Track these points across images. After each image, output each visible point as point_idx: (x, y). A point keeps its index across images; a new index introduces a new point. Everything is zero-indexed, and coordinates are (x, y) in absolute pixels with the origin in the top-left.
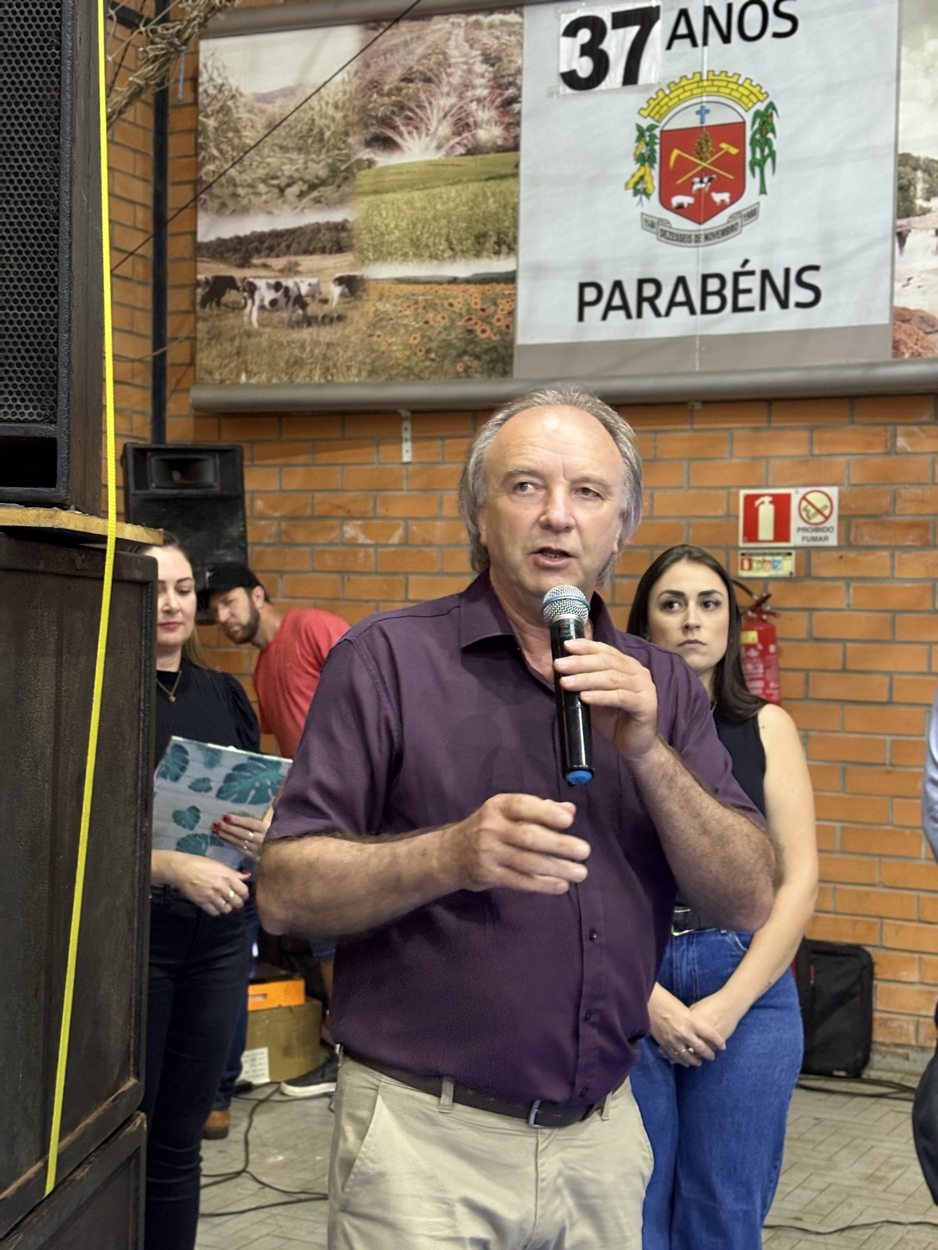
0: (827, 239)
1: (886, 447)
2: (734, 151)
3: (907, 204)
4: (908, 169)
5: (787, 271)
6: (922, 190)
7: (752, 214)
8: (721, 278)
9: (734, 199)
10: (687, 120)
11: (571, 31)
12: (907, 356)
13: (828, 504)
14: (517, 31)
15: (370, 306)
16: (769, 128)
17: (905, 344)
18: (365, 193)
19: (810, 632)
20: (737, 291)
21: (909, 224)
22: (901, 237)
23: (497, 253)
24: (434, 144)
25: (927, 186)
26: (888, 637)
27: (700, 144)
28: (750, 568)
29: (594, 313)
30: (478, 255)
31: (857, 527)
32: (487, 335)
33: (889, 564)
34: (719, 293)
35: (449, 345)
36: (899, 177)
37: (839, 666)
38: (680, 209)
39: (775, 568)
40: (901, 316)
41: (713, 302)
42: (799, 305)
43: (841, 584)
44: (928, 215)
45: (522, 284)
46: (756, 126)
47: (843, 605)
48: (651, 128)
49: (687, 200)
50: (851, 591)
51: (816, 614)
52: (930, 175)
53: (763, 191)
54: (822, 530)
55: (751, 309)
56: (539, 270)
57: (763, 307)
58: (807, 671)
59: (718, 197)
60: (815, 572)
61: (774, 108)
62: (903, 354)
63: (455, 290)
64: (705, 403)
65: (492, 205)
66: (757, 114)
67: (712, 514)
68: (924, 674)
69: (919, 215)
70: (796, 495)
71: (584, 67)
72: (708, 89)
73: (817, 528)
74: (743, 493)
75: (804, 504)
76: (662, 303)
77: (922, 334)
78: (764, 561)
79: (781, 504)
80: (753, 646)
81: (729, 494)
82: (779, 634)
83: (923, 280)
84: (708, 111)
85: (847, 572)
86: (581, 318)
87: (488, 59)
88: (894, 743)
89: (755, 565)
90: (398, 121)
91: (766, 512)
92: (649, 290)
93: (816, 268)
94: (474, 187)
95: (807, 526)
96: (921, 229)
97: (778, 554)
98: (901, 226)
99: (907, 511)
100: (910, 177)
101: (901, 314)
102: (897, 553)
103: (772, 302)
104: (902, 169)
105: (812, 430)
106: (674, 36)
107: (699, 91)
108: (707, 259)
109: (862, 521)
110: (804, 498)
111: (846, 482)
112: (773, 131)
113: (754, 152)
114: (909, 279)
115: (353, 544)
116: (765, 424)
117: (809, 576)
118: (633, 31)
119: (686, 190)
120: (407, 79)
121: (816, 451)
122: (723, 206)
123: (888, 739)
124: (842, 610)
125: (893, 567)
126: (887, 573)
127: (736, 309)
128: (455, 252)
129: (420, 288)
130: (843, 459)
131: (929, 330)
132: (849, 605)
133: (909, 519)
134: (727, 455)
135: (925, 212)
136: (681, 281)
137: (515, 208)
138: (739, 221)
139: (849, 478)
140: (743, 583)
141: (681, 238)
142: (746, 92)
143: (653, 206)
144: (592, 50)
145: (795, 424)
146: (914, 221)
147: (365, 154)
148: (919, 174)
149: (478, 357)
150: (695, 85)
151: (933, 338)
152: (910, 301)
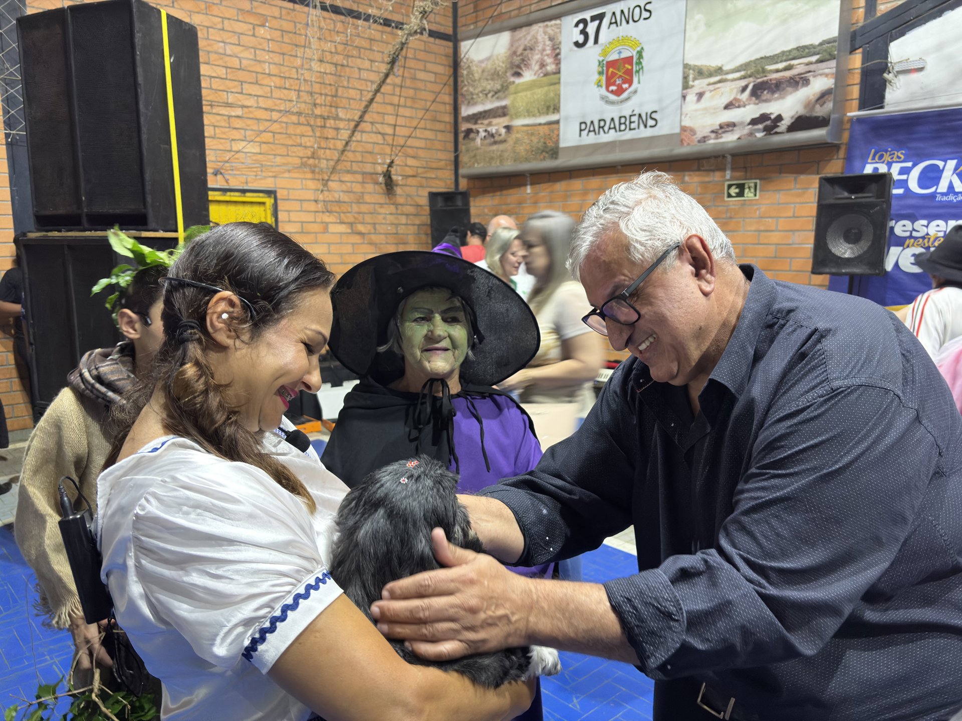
0: (660, 100)
2: (629, 67)
3: (686, 84)
4: (687, 70)
5: (647, 114)
6: (692, 78)
7: (635, 92)
8: (625, 117)
9: (630, 86)
10: (614, 57)
11: (577, 25)
12: (685, 144)
14: (559, 27)
15: (514, 136)
16: (641, 57)
17: (684, 140)
18: (512, 94)
20: (631, 122)
21: (687, 92)
22: (684, 97)
23: (554, 113)
24: (533, 73)
25: (694, 76)
27: (619, 65)
29: (584, 133)
30: (547, 114)
32: (550, 144)
34: (625, 123)
35: (538, 149)
36: (684, 73)
38: (612, 92)
40: (684, 129)
41: (623, 127)
42: (651, 127)
44: (694, 88)
45: (562, 124)
46: (637, 57)
48: (603, 60)
49: (614, 88)
52: (695, 71)
55: (634, 129)
56: (567, 118)
57: (639, 128)
59: (624, 86)
61: (643, 49)
62: (683, 144)
63: (540, 128)
65: (552, 94)
66: (638, 52)
69: (691, 88)
71: (581, 39)
72: (621, 43)
76: (606, 128)
77: (690, 136)
83: (691, 114)
84: (621, 52)
86: (580, 135)
87: (551, 39)
90: (522, 66)
92: (602, 124)
93: (656, 112)
94: (546, 88)
96: (691, 94)
98: (684, 93)
100: (688, 73)
103: (642, 126)
104: (685, 70)
106: (611, 23)
107: (618, 44)
108: (621, 110)
112: (643, 58)
113: (636, 67)
114: (687, 114)
118: (597, 22)
119: (614, 84)
120: (525, 50)
122: (626, 89)
127: (630, 129)
128: (540, 113)
129: (529, 128)
131: (693, 134)
135: (693, 86)
136: (612, 119)
137: (559, 96)
138: (631, 94)
141: (612, 103)
142: (634, 44)
143: (603, 91)
144: (584, 32)
146: (689, 90)
147: (512, 79)
148: (691, 71)
149: (547, 152)
150: (617, 42)
151: (694, 137)
152: (687, 123)
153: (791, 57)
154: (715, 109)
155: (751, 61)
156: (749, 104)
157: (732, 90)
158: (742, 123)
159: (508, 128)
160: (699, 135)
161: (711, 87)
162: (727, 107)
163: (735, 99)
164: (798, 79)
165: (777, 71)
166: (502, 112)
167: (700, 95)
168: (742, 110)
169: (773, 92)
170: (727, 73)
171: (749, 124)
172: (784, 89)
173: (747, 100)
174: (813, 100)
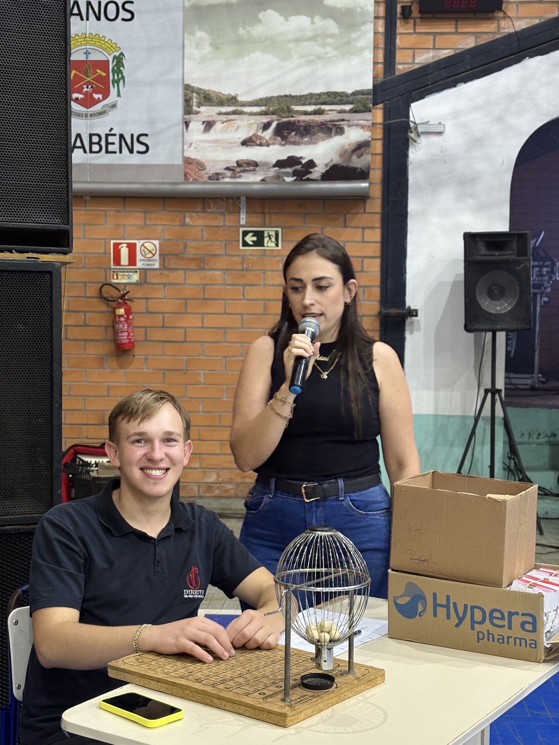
0: (151, 122)
1: (181, 222)
2: (104, 74)
3: (189, 108)
4: (189, 92)
5: (132, 136)
6: (196, 102)
7: (114, 106)
8: (99, 136)
10: (79, 56)
12: (191, 180)
13: (154, 248)
16: (121, 65)
17: (190, 174)
19: (147, 309)
20: (107, 143)
21: (190, 118)
22: (187, 124)
25: (198, 101)
26: (184, 311)
27: (86, 69)
28: (117, 278)
31: (168, 260)
33: (183, 277)
34: (99, 143)
36: (185, 95)
37: (161, 325)
38: (77, 101)
39: (129, 278)
40: (188, 161)
41: (96, 148)
42: (138, 152)
43: (161, 286)
44: (199, 115)
46: (115, 63)
47: (163, 297)
49: (80, 96)
50: (166, 289)
51: (150, 300)
52: (199, 96)
53: (119, 95)
54: (152, 261)
55: (115, 152)
57: (121, 152)
58: (146, 328)
59: (96, 96)
60: (148, 281)
61: (123, 55)
62: (189, 179)
64: (91, 197)
66: (115, 57)
67: (97, 252)
68: (200, 328)
69: (195, 114)
70: (139, 244)
72: (89, 42)
73: (149, 259)
74: (112, 242)
75: (143, 248)
77: (197, 170)
78: (124, 275)
79: (132, 248)
80: (123, 316)
81: (105, 242)
82: (133, 310)
83: (197, 145)
84: (90, 53)
85: (164, 281)
88: (187, 360)
89: (119, 277)
91: (124, 252)
93: (146, 135)
95: (144, 258)
96: (196, 121)
97: (131, 272)
98: (186, 119)
99: (191, 253)
100: (190, 96)
101: (187, 160)
102: (187, 272)
103: (125, 150)
104: (186, 92)
105: (145, 213)
106: (71, 13)
107: (85, 42)
108: (91, 126)
109: (170, 257)
110: (143, 245)
111: (162, 238)
112: (123, 66)
113: (114, 76)
114: (191, 144)
116: (123, 209)
117: (146, 282)
119: (80, 91)
121: (148, 223)
123: (184, 358)
124: (162, 299)
125: (185, 278)
126: (183, 282)
127: (107, 152)
130: (161, 227)
131: (201, 168)
132: (165, 296)
133: (192, 256)
134: (104, 223)
135: (197, 113)
136: (79, 136)
138: (107, 109)
139: (163, 236)
140: (114, 285)
141: (78, 115)
142: (109, 46)
145: (137, 209)
146: (192, 116)
150: (83, 40)
151: (203, 172)
152: (192, 154)
153: (320, 101)
154: (230, 143)
155: (273, 97)
156: (274, 144)
157: (250, 125)
158: (265, 164)
160: (211, 170)
161: (224, 118)
162: (245, 143)
163: (255, 135)
164: (331, 126)
165: (306, 113)
167: (209, 125)
168: (265, 148)
169: (302, 136)
170: (244, 104)
171: (274, 166)
172: (315, 134)
173: (270, 139)
174: (349, 150)
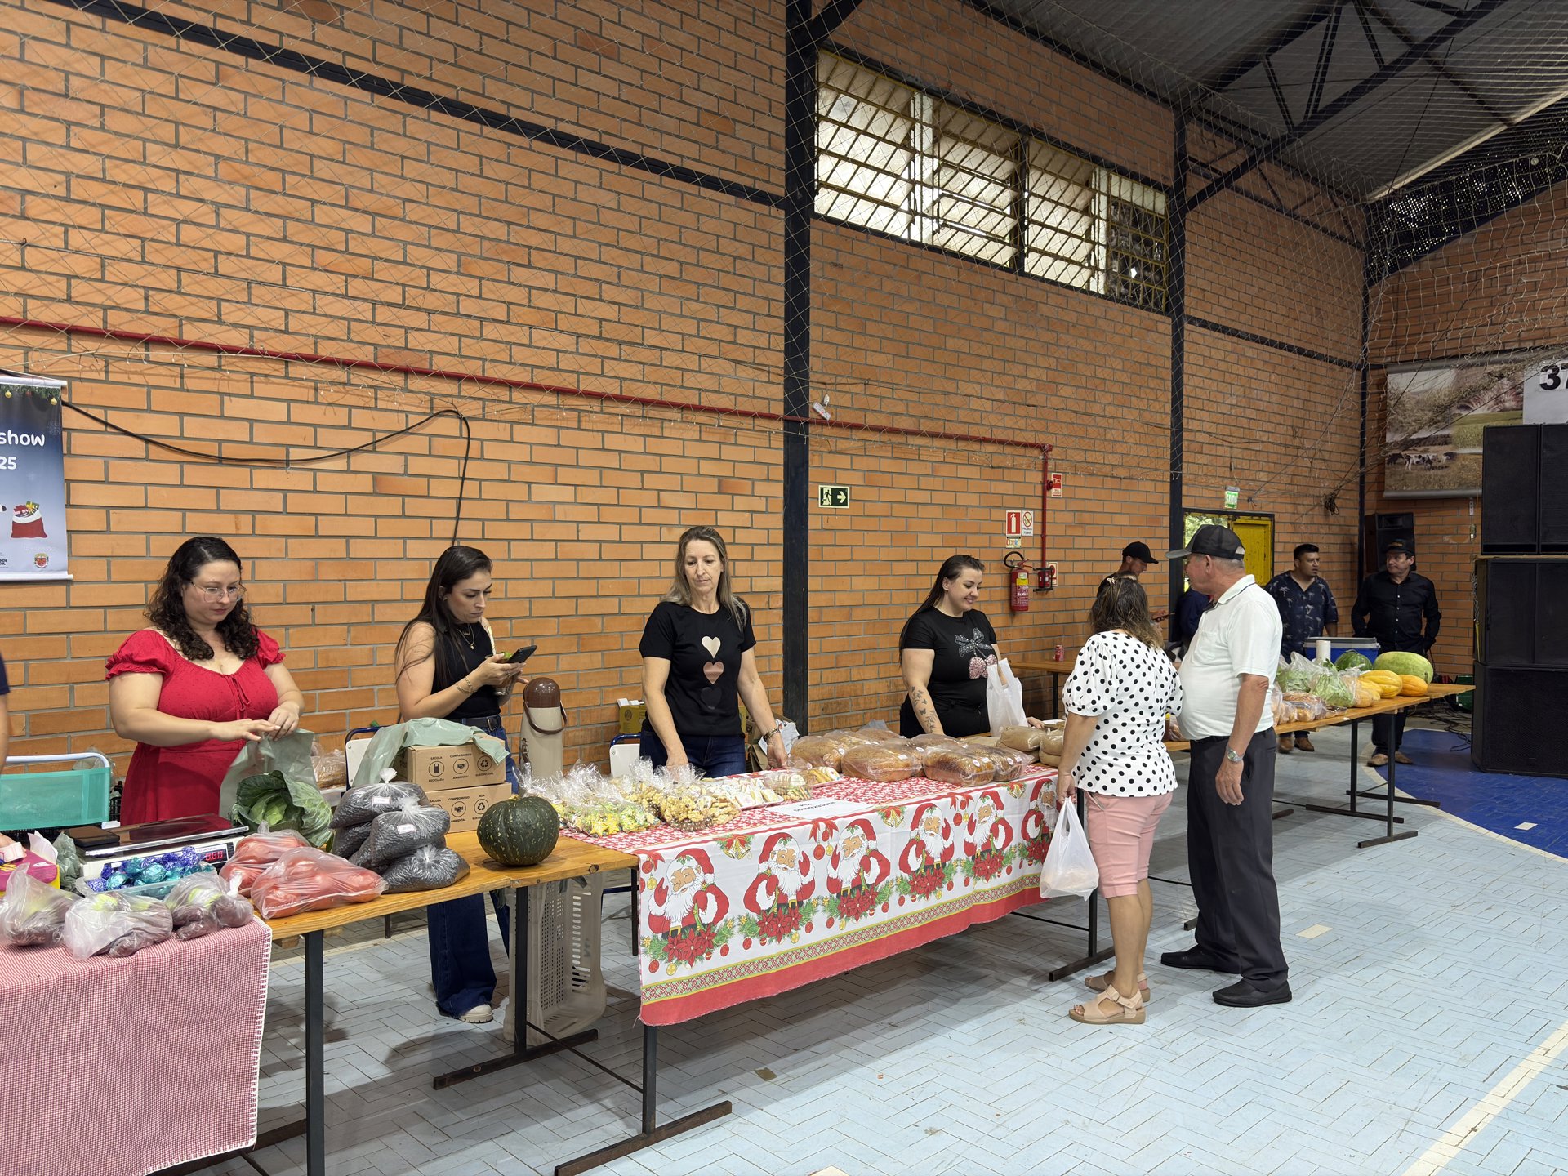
11: (1545, 369)
14: (1523, 370)
15: (1459, 463)
18: (1458, 425)
24: (1487, 408)
71: (1550, 382)
87: (1510, 379)
90: (1472, 401)
115: (1448, 543)
144: (1553, 376)
147: (1458, 412)
159: (1451, 456)
166: (1446, 441)
